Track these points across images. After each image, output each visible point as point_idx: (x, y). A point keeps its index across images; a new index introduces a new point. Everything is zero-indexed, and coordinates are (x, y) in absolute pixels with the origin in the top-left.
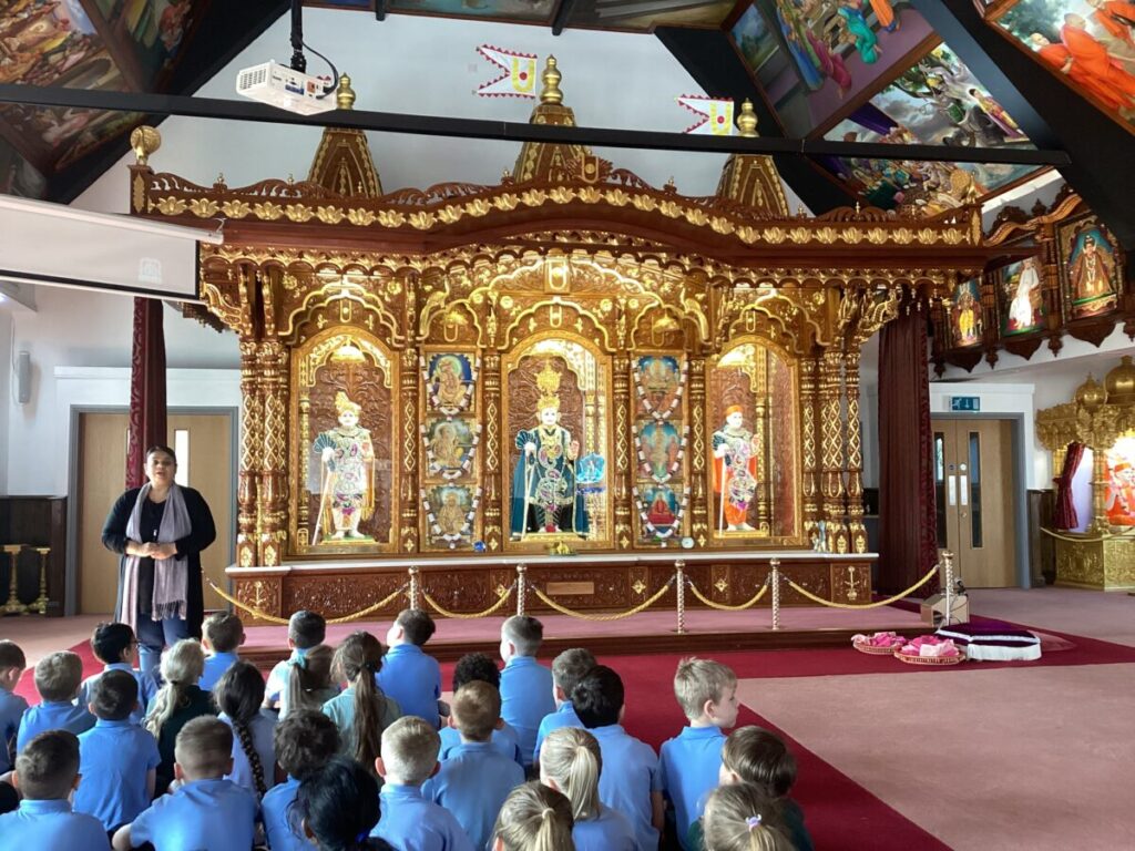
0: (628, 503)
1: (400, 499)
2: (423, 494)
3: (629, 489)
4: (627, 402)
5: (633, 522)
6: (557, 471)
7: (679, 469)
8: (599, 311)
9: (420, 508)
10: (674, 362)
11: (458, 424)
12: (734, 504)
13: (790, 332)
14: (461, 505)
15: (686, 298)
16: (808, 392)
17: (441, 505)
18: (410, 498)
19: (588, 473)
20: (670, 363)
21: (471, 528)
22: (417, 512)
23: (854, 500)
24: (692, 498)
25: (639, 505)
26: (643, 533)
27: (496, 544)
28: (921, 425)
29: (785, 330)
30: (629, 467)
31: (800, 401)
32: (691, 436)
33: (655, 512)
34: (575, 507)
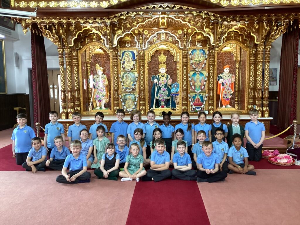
0: (187, 99)
1: (114, 98)
2: (120, 97)
3: (187, 94)
4: (187, 66)
5: (188, 105)
6: (164, 88)
7: (204, 88)
8: (177, 34)
9: (120, 100)
10: (204, 51)
11: (131, 74)
12: (225, 99)
13: (247, 39)
14: (133, 100)
15: (206, 28)
16: (252, 60)
17: (126, 100)
18: (116, 98)
19: (174, 89)
20: (202, 52)
21: (136, 107)
22: (119, 102)
23: (266, 99)
24: (209, 98)
25: (190, 100)
26: (192, 109)
27: (143, 112)
28: (294, 71)
29: (245, 38)
30: (187, 87)
31: (249, 64)
32: (209, 77)
33: (196, 102)
34: (171, 100)
